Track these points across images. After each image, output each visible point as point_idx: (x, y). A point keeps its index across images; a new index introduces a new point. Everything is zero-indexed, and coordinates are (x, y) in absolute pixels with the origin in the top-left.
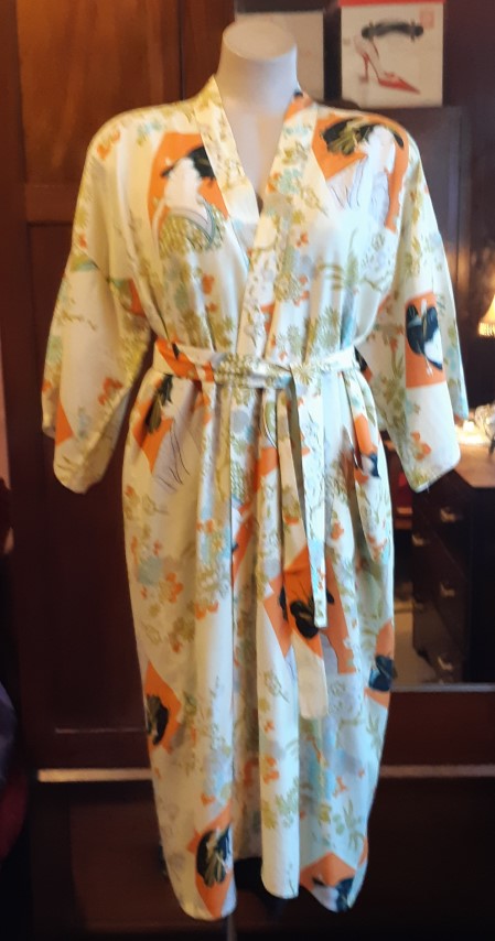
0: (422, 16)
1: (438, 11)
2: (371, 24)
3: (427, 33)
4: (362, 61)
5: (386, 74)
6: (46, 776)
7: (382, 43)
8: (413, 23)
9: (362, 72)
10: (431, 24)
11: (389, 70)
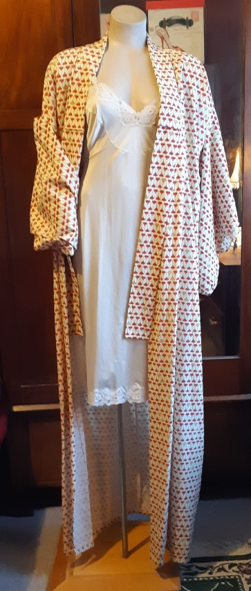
0: (192, 14)
1: (201, 11)
2: (164, 19)
3: (195, 24)
4: (160, 39)
5: (174, 47)
6: (16, 409)
7: (170, 29)
8: (187, 18)
10: (197, 20)
11: (175, 45)
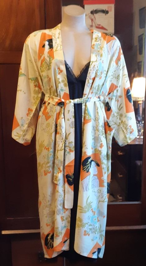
0: (108, 7)
1: (113, 6)
5: (98, 25)
6: (4, 232)
9: (91, 24)
10: (111, 10)
11: (99, 24)
